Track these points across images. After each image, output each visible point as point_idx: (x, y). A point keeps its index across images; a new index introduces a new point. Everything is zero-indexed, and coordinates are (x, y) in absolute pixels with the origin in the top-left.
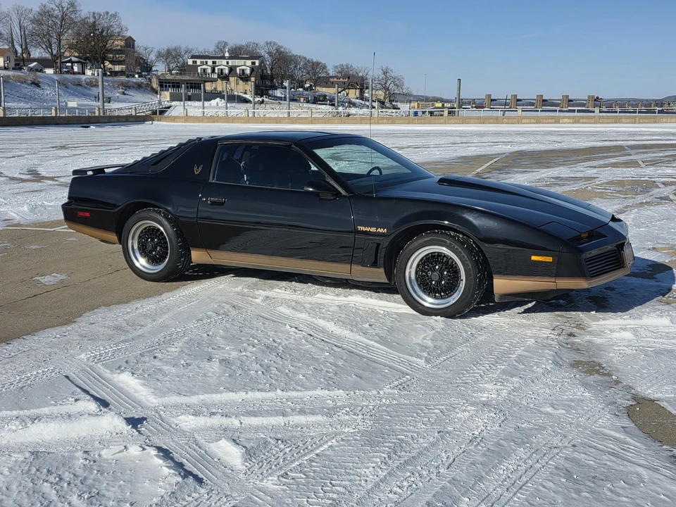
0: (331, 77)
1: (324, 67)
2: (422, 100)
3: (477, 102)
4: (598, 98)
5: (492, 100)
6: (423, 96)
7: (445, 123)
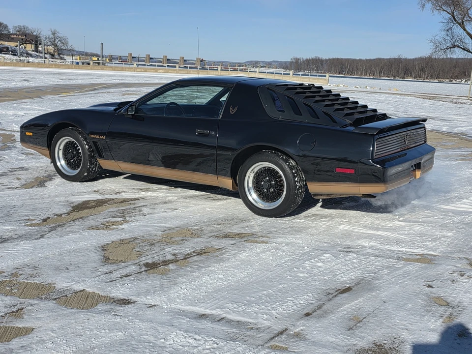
0: (11, 34)
1: (6, 27)
2: (82, 55)
3: (124, 58)
4: (202, 60)
5: (133, 58)
6: (83, 52)
7: (91, 69)
